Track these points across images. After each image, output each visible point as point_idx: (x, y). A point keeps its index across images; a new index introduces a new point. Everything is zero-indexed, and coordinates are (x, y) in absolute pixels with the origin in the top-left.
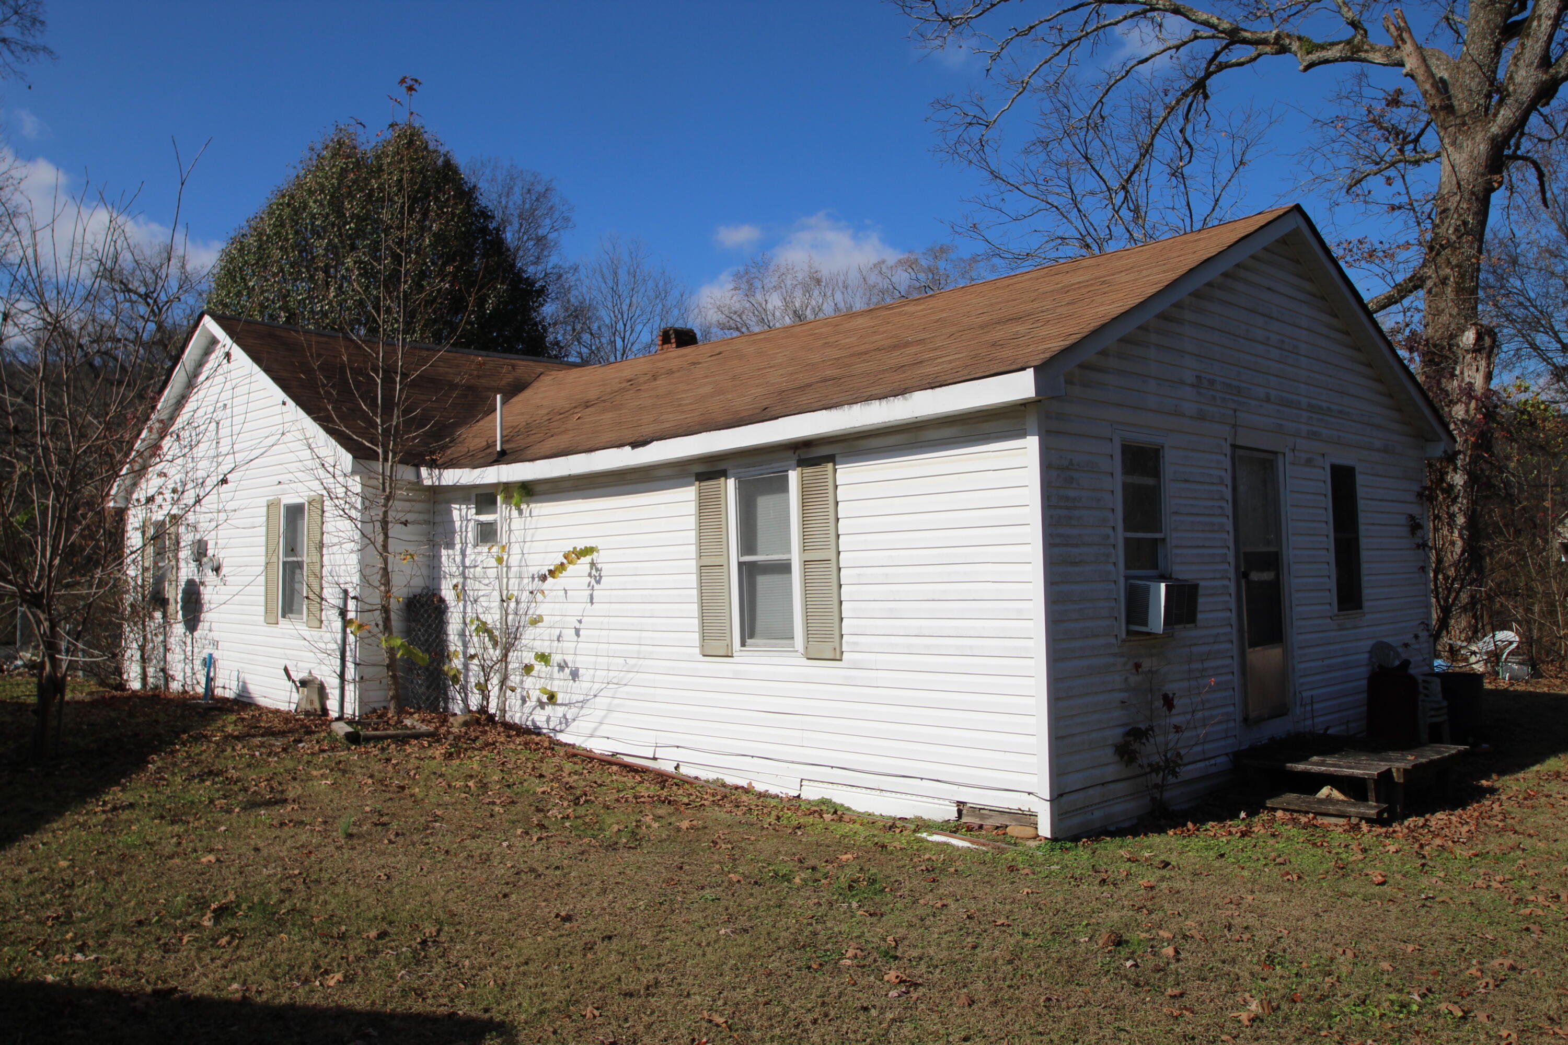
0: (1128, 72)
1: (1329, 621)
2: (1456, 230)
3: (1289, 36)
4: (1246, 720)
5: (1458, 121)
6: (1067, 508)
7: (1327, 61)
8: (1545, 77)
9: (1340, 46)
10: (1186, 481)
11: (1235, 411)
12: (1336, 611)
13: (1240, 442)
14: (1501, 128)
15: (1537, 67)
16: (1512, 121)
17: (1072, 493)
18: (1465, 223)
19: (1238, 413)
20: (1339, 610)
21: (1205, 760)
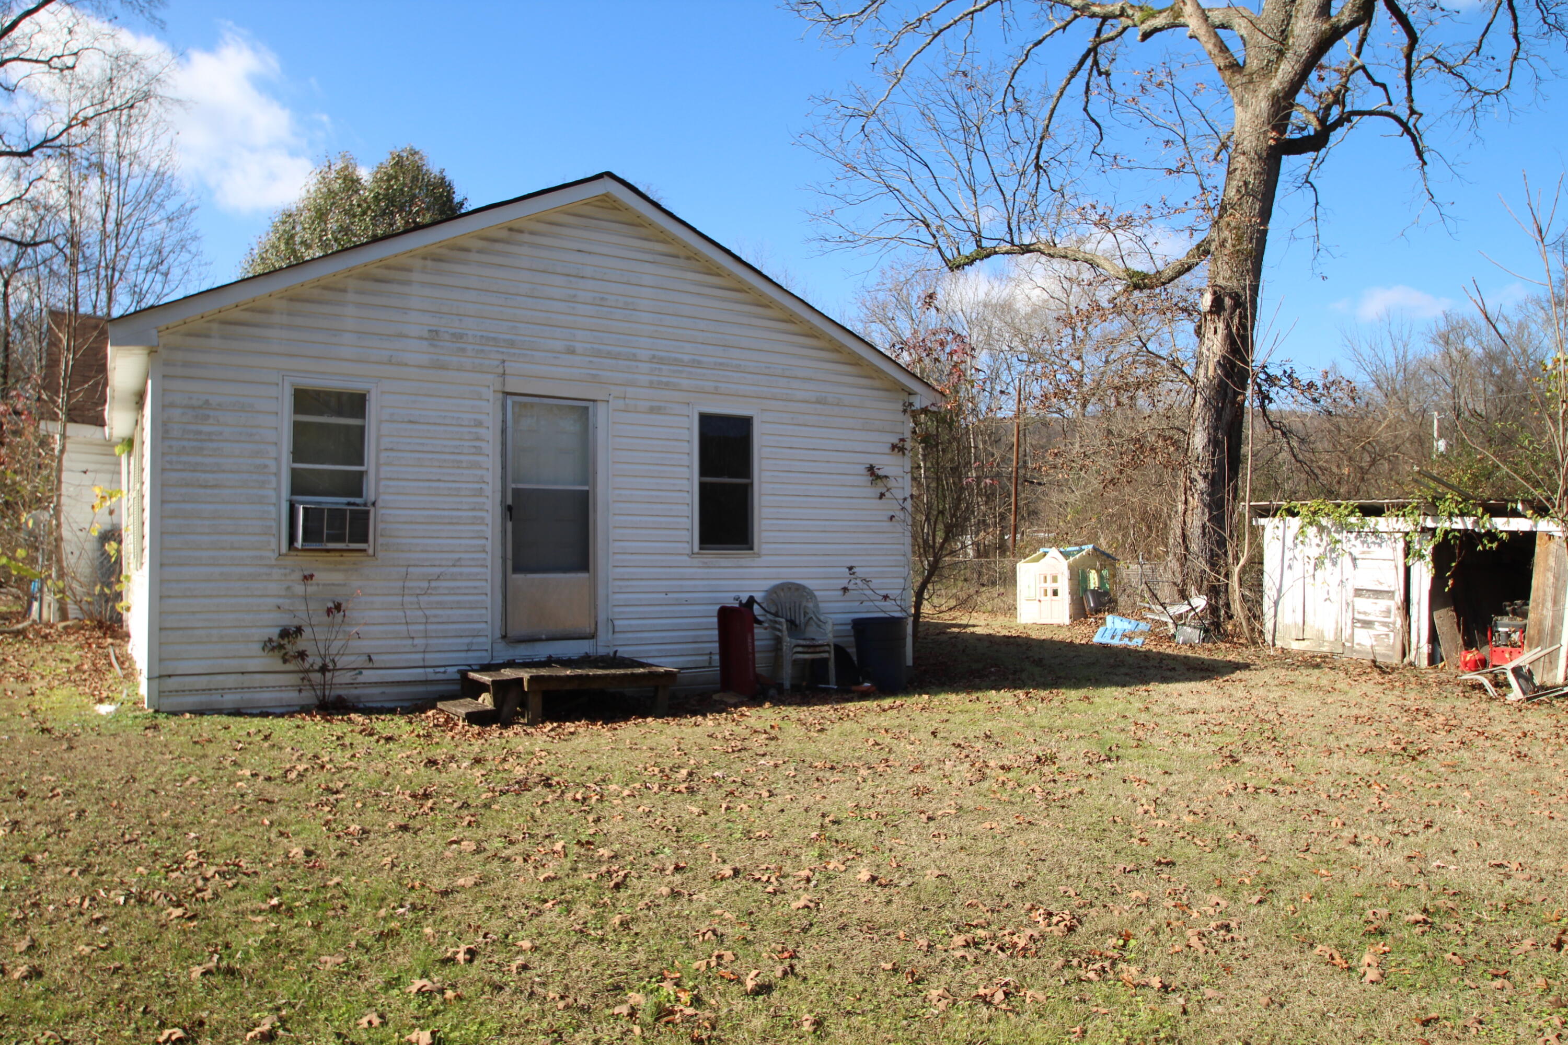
0: (1027, 56)
1: (686, 558)
2: (1238, 191)
3: (1132, 6)
4: (504, 637)
5: (1244, 80)
6: (197, 440)
7: (1156, 30)
8: (1326, 26)
9: (1165, 14)
10: (411, 422)
11: (504, 361)
12: (696, 549)
13: (508, 389)
14: (1281, 83)
15: (1315, 17)
16: (1292, 75)
17: (205, 429)
18: (1246, 184)
19: (506, 364)
20: (701, 549)
21: (424, 667)
